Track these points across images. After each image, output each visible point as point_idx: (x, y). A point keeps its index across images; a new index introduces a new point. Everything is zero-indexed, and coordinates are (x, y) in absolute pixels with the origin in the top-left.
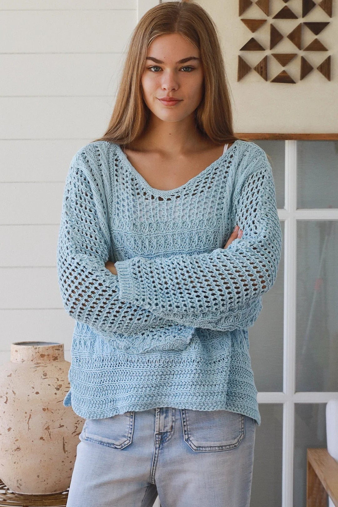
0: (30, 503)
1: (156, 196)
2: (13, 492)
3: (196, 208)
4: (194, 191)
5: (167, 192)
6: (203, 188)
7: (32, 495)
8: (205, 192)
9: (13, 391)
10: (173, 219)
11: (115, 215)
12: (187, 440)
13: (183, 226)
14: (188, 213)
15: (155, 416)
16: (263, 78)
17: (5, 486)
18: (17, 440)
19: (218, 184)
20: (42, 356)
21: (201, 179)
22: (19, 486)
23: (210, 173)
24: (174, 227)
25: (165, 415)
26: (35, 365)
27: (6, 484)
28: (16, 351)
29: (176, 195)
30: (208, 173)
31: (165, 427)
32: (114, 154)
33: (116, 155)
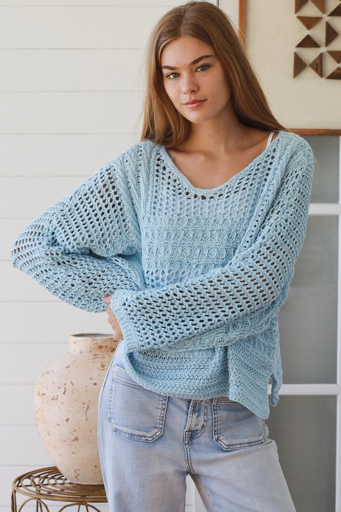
0: (88, 493)
1: (200, 195)
2: (72, 482)
3: (237, 206)
4: (236, 188)
5: (209, 190)
6: (246, 185)
7: (89, 485)
8: (247, 189)
9: (71, 382)
10: (214, 216)
11: (151, 213)
12: (217, 440)
13: (224, 223)
14: (229, 210)
15: (188, 414)
16: (318, 74)
17: (63, 476)
18: (75, 431)
19: (260, 182)
20: (100, 347)
21: (243, 176)
22: (77, 476)
23: (253, 170)
24: (214, 224)
25: (197, 414)
26: (93, 357)
27: (63, 474)
28: (75, 343)
29: (219, 193)
30: (251, 169)
31: (196, 425)
32: (157, 154)
33: (159, 154)
